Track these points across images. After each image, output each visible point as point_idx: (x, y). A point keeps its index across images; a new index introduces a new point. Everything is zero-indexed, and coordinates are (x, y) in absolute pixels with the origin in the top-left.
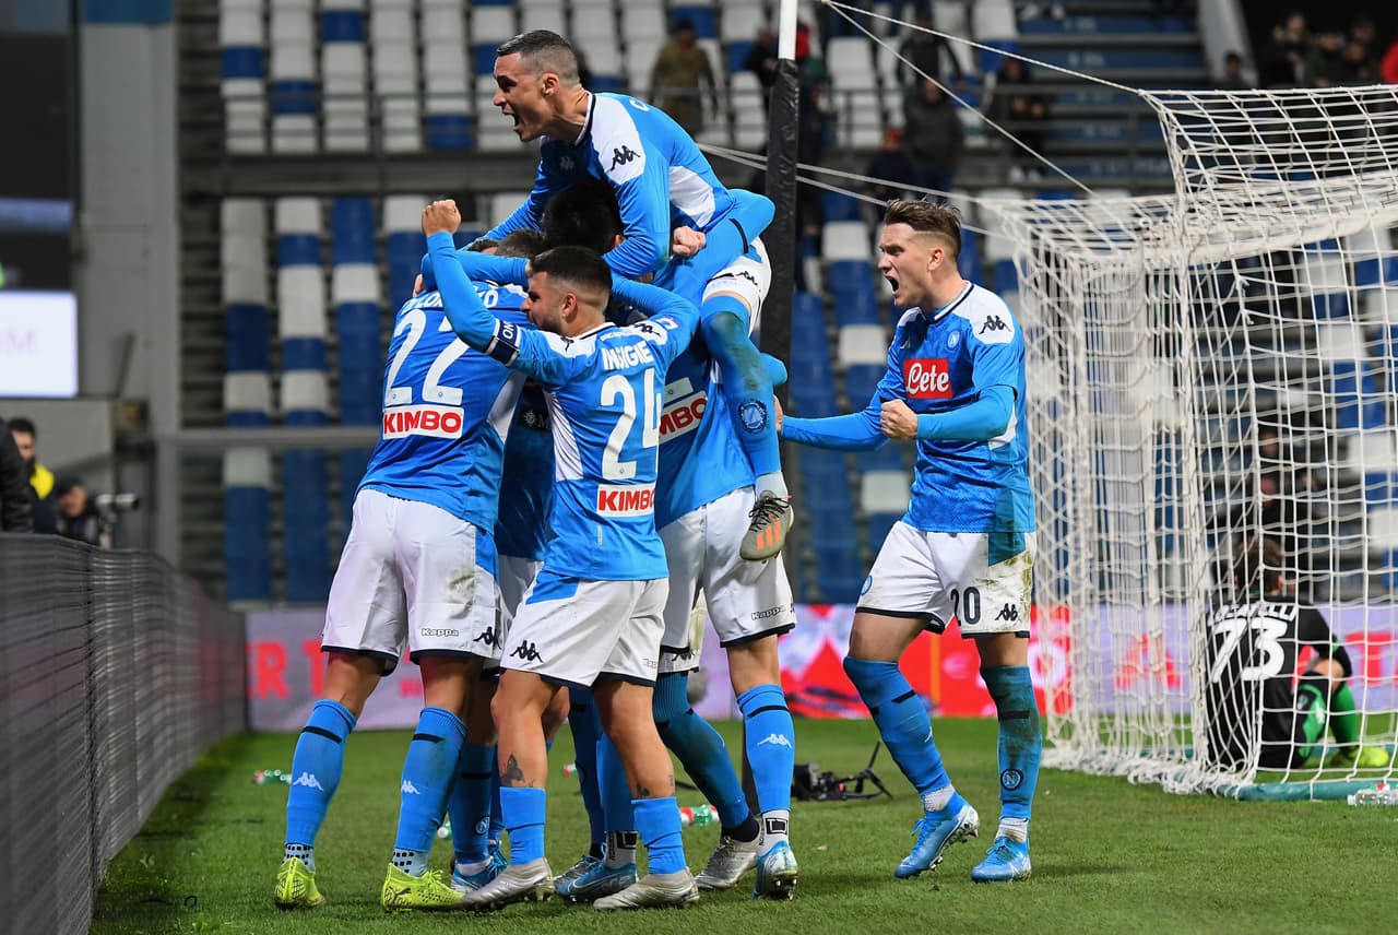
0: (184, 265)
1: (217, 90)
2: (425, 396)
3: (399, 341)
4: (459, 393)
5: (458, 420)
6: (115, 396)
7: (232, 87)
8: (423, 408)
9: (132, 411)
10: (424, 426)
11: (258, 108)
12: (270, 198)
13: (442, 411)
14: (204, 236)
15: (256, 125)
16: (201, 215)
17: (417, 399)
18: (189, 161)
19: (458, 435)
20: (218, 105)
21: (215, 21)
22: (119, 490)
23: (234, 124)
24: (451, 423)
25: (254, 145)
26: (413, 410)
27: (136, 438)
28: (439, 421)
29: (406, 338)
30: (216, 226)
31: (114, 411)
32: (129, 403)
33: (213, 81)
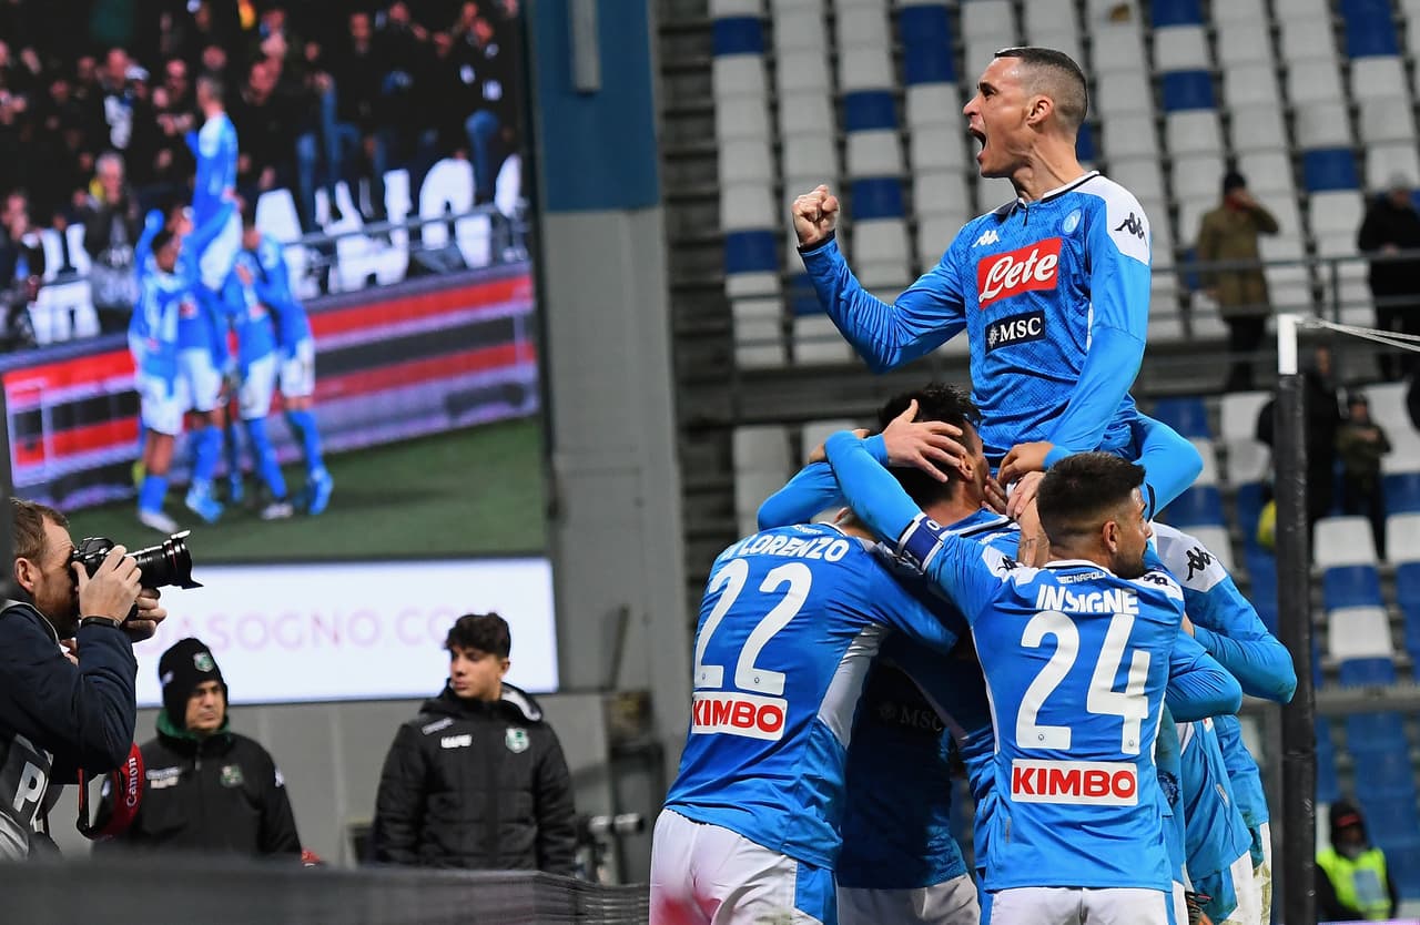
0: (687, 515)
1: (721, 287)
2: (739, 682)
3: (711, 602)
4: (781, 678)
5: (779, 716)
6: (606, 688)
7: (738, 284)
8: (736, 697)
9: (631, 706)
10: (735, 723)
11: (774, 308)
12: (794, 424)
13: (759, 702)
14: (712, 477)
15: (772, 331)
16: (707, 450)
17: (729, 685)
18: (689, 381)
19: (777, 736)
20: (723, 308)
21: (714, 199)
22: (618, 810)
23: (744, 331)
24: (770, 719)
25: (772, 356)
26: (724, 698)
27: (638, 741)
28: (756, 716)
29: (719, 597)
30: (727, 464)
31: (607, 705)
32: (626, 696)
33: (716, 277)
